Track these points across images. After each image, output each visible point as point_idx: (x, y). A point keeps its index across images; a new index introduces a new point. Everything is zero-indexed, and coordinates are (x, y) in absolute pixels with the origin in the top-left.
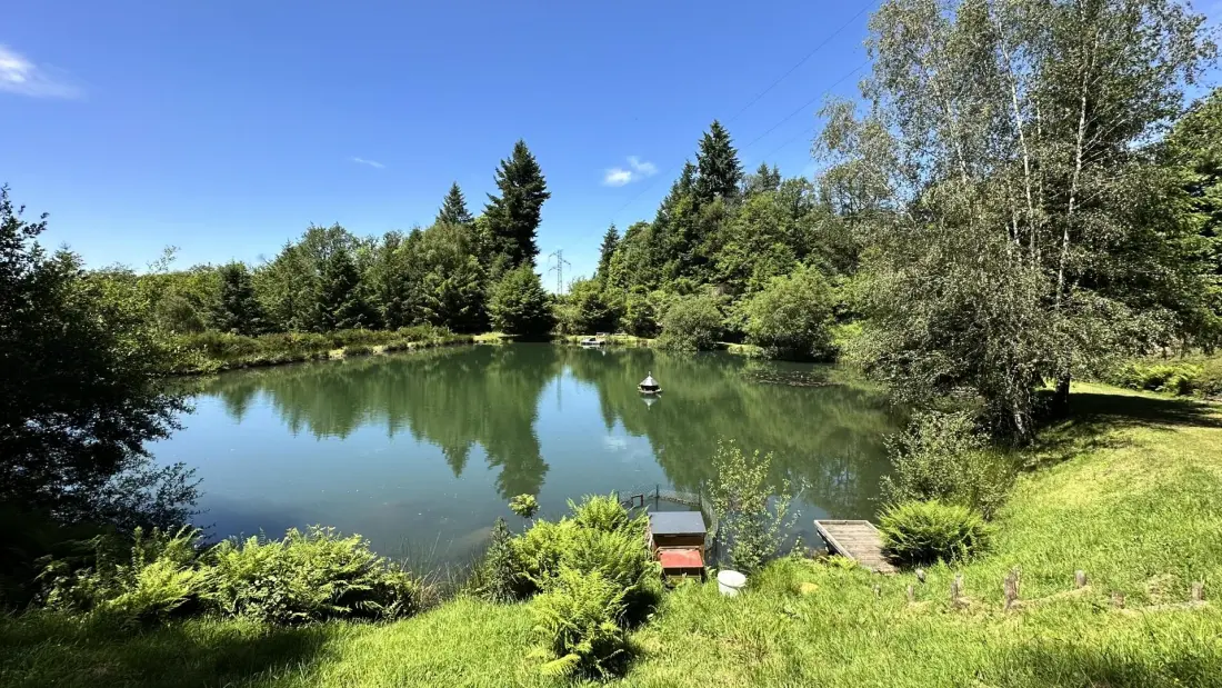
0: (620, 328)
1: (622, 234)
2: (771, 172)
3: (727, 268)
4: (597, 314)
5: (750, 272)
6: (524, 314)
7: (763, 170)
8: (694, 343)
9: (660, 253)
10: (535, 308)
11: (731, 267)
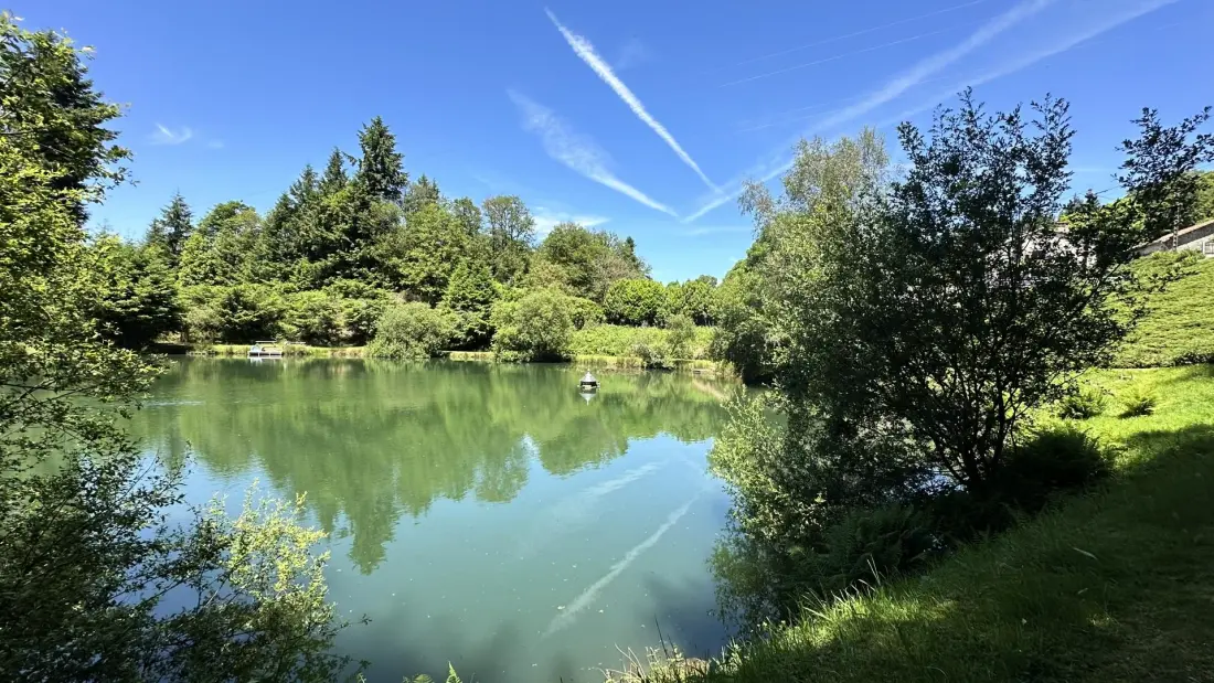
0: (279, 336)
1: (198, 216)
2: (431, 185)
3: (417, 275)
4: (244, 316)
5: (445, 284)
6: (142, 312)
7: (424, 182)
8: (427, 351)
9: (288, 247)
10: (160, 304)
11: (423, 275)
